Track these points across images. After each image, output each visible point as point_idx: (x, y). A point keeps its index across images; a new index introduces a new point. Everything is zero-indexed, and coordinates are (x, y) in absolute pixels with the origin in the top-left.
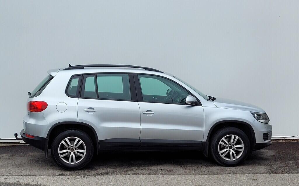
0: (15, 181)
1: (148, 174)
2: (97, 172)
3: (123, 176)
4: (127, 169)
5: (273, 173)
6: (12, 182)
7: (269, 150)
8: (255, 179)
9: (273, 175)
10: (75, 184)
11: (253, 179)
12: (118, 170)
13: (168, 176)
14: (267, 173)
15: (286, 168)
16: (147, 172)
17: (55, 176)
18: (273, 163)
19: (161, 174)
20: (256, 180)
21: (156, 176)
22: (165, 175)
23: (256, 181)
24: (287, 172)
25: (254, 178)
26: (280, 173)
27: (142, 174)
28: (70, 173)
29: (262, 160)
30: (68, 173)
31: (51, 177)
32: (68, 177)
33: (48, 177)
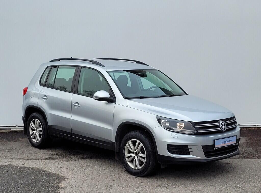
0: (7, 164)
3: (106, 160)
6: (5, 164)
8: (228, 163)
10: (62, 167)
14: (239, 158)
15: (257, 153)
17: (43, 159)
24: (257, 157)
26: (251, 158)
30: (56, 157)
31: (40, 160)
32: (56, 160)
33: (37, 160)
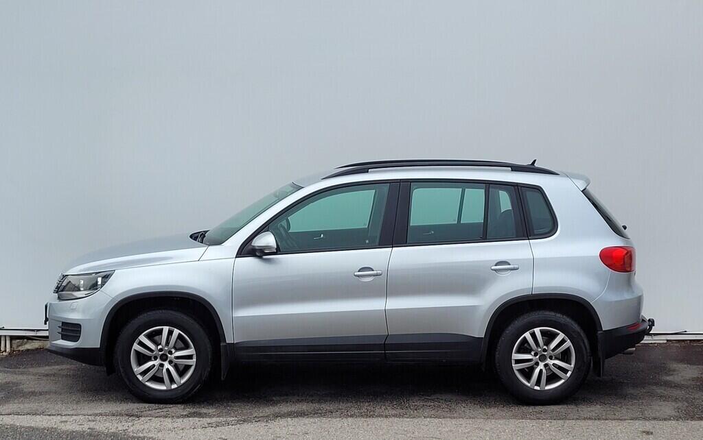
0: (86, 427)
1: (395, 416)
2: (276, 409)
3: (338, 419)
4: (349, 404)
5: (693, 418)
6: (77, 428)
7: (690, 364)
8: (648, 433)
9: (693, 422)
11: (644, 432)
12: (325, 407)
13: (443, 422)
14: (677, 418)
16: (394, 412)
17: (178, 417)
18: (697, 396)
19: (428, 417)
20: (652, 433)
21: (416, 420)
22: (437, 420)
23: (650, 436)
25: (647, 430)
27: (382, 416)
28: (214, 410)
29: (671, 387)
30: (210, 411)
31: (170, 420)
32: (209, 420)
33: (162, 419)
